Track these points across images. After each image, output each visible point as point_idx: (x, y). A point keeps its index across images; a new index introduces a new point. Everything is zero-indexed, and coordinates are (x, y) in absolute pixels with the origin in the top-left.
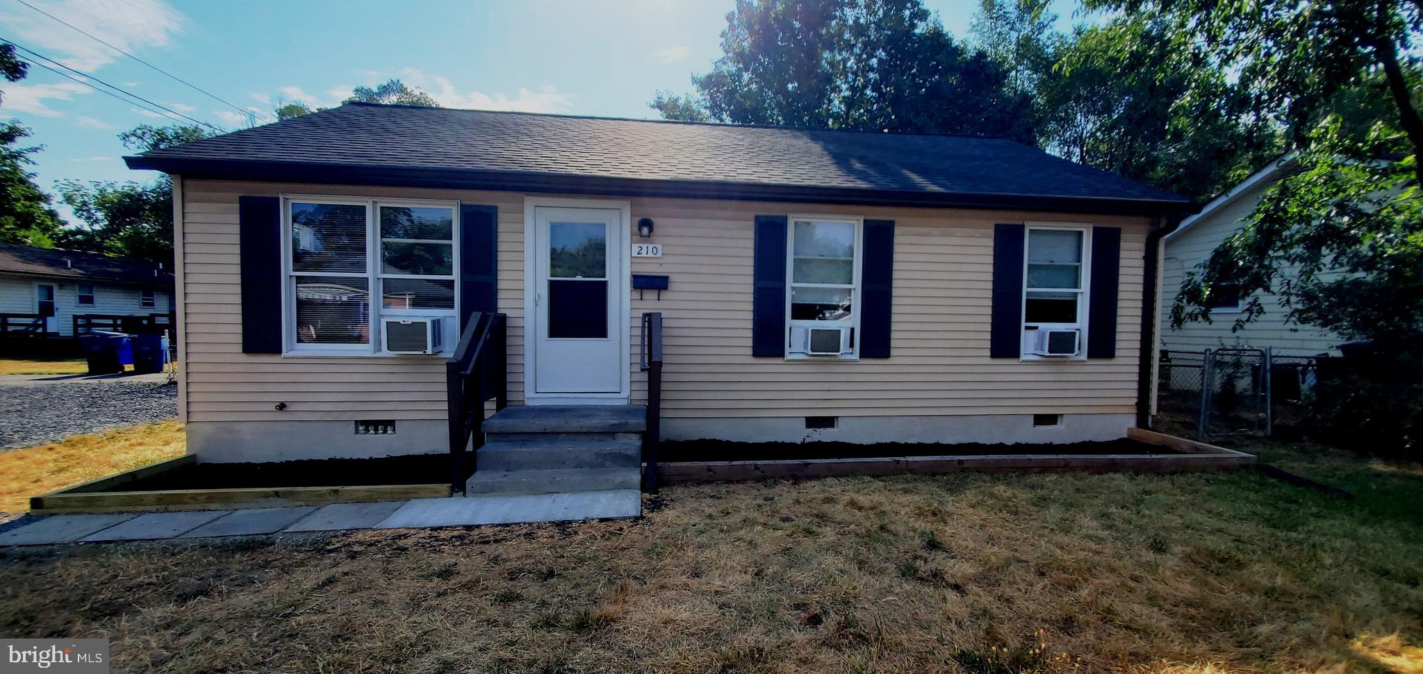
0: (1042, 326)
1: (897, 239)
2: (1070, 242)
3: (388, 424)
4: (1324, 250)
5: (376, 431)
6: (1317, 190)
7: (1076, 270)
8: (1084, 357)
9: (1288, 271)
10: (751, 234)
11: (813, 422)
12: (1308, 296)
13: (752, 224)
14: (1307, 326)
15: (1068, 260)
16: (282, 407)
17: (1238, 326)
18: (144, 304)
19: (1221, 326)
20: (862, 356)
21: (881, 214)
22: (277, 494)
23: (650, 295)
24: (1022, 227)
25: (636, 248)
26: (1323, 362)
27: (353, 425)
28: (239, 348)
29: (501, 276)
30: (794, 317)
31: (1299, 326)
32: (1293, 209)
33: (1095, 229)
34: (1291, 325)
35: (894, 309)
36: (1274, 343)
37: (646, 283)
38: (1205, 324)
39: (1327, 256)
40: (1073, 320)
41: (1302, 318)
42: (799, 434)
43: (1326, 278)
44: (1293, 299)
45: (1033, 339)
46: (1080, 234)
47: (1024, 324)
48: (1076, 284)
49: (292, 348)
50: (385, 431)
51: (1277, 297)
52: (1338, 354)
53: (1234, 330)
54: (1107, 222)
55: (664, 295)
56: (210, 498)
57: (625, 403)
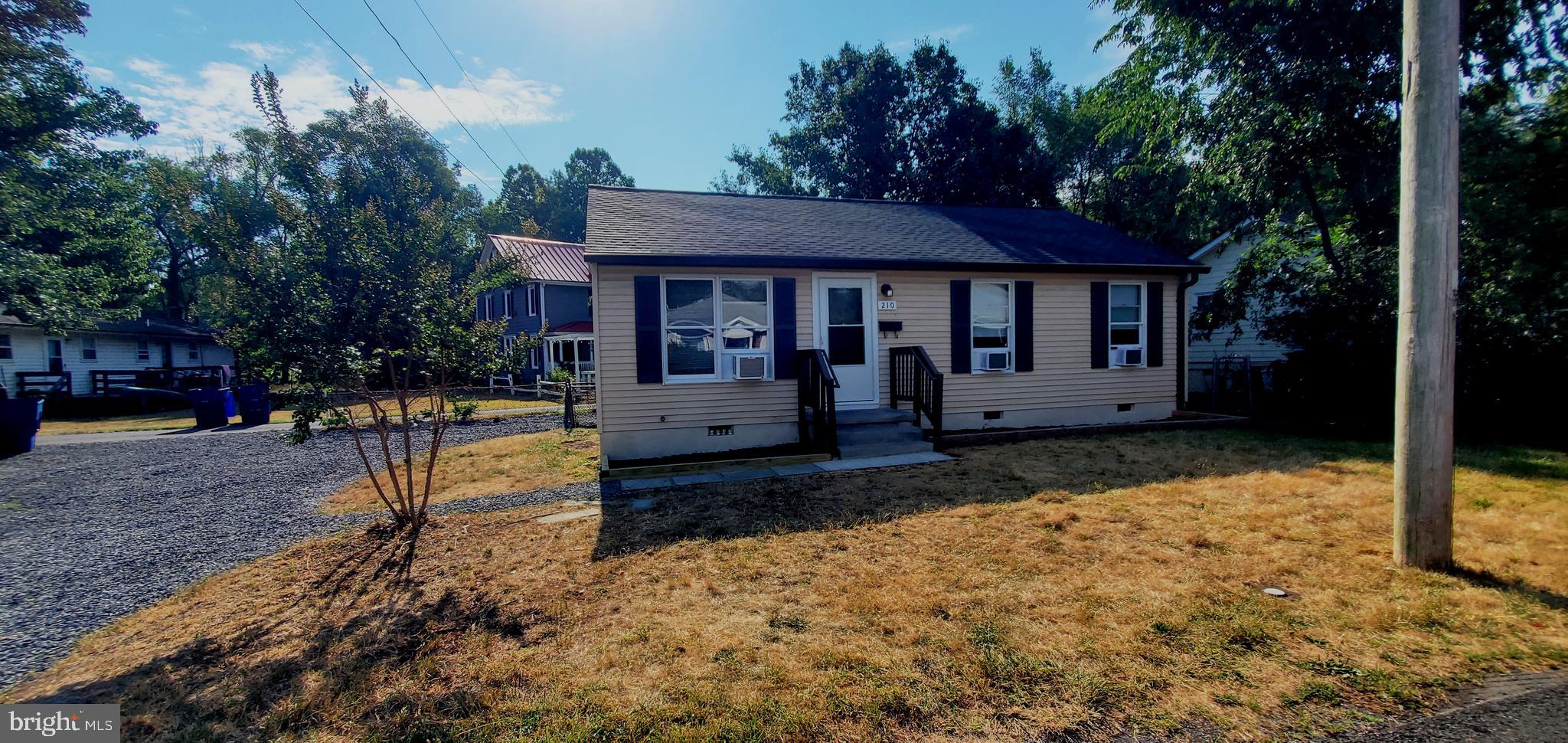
0: (1120, 347)
1: (1035, 293)
2: (1133, 292)
3: (728, 428)
4: (1276, 293)
5: (721, 433)
6: (1270, 255)
7: (1137, 311)
8: (1145, 366)
9: (1254, 304)
10: (948, 293)
11: (989, 415)
12: (1268, 322)
13: (949, 286)
14: (1269, 341)
15: (1132, 304)
16: (663, 418)
17: (1229, 343)
18: (141, 357)
19: (1218, 342)
20: (1017, 370)
21: (1025, 277)
22: (737, 463)
23: (890, 334)
24: (1107, 284)
25: (880, 303)
26: (1276, 364)
27: (707, 430)
28: (635, 380)
29: (798, 325)
30: (975, 346)
31: (1265, 342)
32: (1257, 266)
33: (1149, 284)
34: (1259, 341)
35: (1035, 339)
36: (1252, 355)
37: (889, 327)
38: (1205, 342)
39: (1278, 296)
40: (1137, 342)
41: (1265, 335)
42: (979, 423)
43: (1279, 311)
44: (1260, 324)
45: (1116, 354)
46: (1138, 288)
47: (1110, 346)
48: (1138, 319)
49: (669, 379)
50: (727, 433)
51: (1250, 322)
52: (1285, 358)
53: (1227, 345)
54: (1155, 279)
55: (899, 334)
56: (701, 467)
57: (877, 407)
